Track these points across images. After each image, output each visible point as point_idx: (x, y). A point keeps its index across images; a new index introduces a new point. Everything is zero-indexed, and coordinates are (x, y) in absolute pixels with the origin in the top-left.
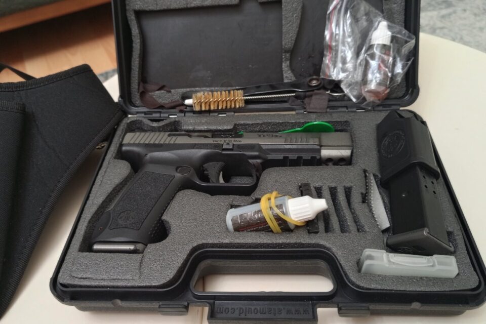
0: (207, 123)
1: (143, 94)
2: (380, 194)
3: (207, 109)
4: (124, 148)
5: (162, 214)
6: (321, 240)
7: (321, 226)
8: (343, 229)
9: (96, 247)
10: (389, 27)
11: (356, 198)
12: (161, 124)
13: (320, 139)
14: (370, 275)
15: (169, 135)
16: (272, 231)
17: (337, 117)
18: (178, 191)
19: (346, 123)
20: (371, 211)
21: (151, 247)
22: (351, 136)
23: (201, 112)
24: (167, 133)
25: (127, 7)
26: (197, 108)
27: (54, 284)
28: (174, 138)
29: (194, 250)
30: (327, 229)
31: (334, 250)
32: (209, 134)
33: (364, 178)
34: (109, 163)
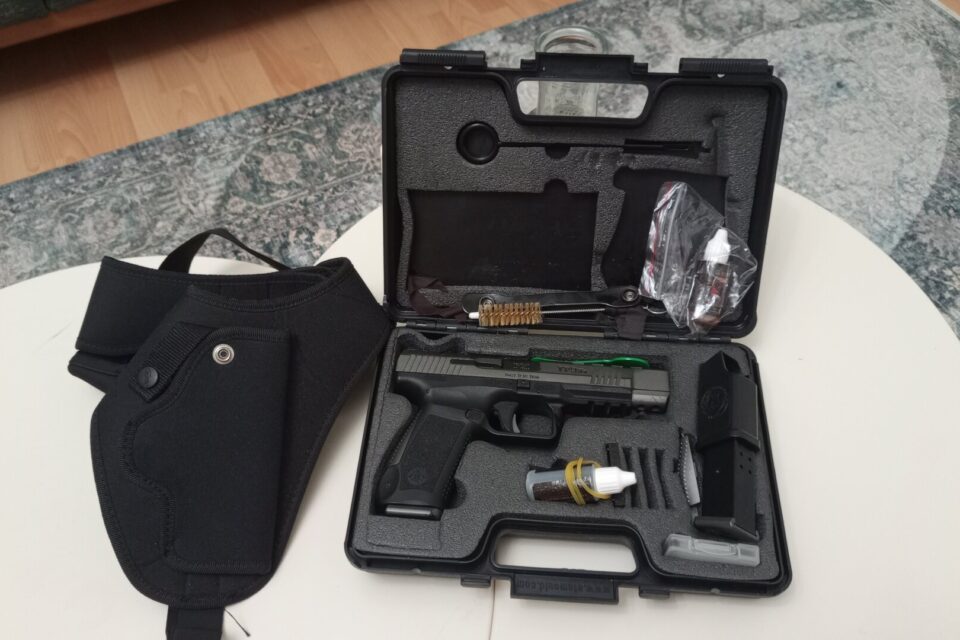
0: (496, 345)
2: (694, 461)
3: (497, 324)
4: (399, 378)
5: (454, 472)
6: (628, 516)
7: (628, 499)
8: (651, 505)
9: (389, 510)
11: (667, 465)
12: (440, 342)
13: (632, 379)
14: (675, 558)
15: (452, 362)
16: (575, 502)
17: (654, 349)
18: (469, 442)
19: (665, 358)
20: (682, 482)
21: (447, 514)
22: (669, 375)
23: (488, 331)
24: (449, 359)
25: (399, 186)
26: (484, 323)
28: (458, 366)
29: (493, 519)
30: (634, 504)
31: (640, 528)
32: (498, 362)
33: (678, 441)
34: (384, 398)
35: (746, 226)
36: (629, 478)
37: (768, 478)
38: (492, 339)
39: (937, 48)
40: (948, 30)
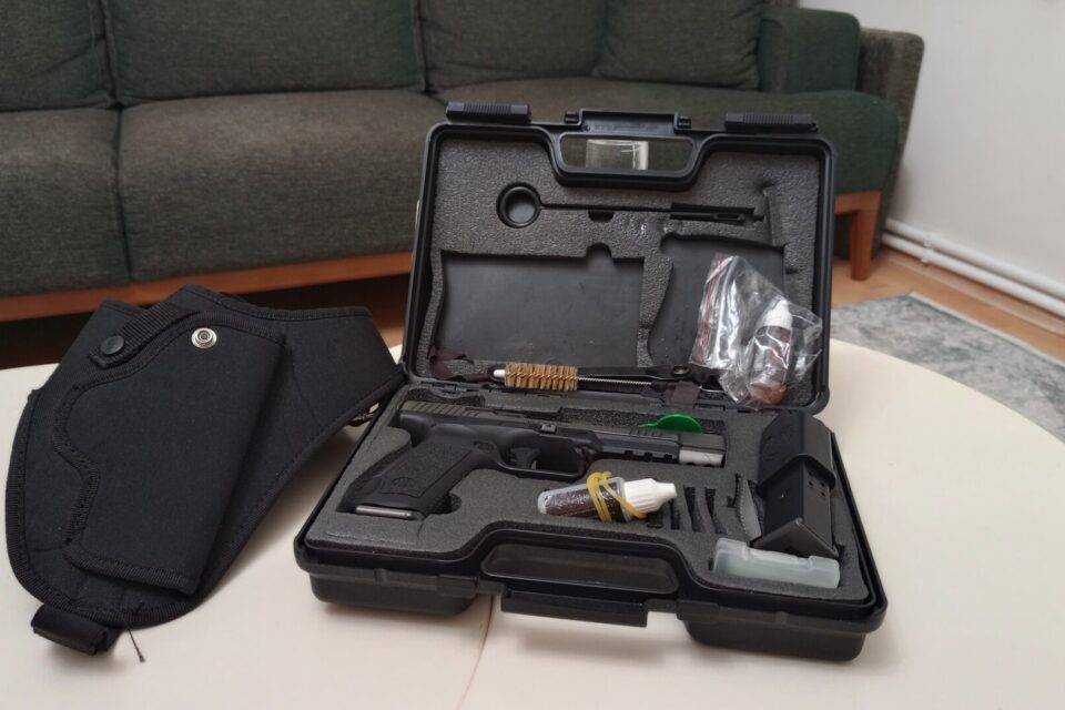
1: (434, 360)
2: (754, 501)
3: (524, 385)
4: (402, 416)
5: (451, 489)
6: (665, 534)
7: (667, 521)
8: (696, 527)
9: (359, 509)
10: (791, 309)
11: (720, 502)
13: (681, 437)
14: (723, 573)
15: (468, 409)
16: (599, 519)
17: (707, 414)
18: (474, 469)
19: (720, 423)
20: (738, 516)
21: (433, 518)
22: (725, 440)
23: (513, 390)
24: (465, 407)
25: (433, 245)
26: (509, 383)
27: (300, 541)
28: (473, 413)
29: (491, 527)
30: (675, 525)
31: (679, 545)
32: (523, 415)
33: (734, 484)
34: (380, 429)
35: (809, 298)
36: (668, 489)
37: (849, 516)
38: (517, 398)
39: (1044, 386)
40: (1056, 375)
